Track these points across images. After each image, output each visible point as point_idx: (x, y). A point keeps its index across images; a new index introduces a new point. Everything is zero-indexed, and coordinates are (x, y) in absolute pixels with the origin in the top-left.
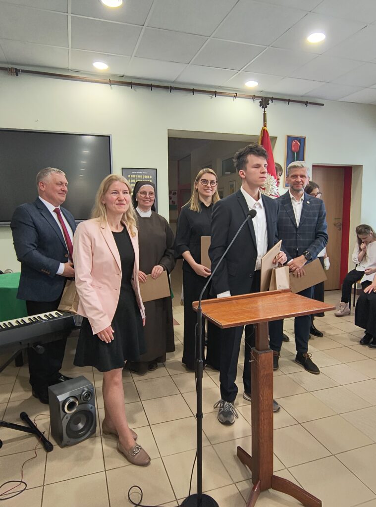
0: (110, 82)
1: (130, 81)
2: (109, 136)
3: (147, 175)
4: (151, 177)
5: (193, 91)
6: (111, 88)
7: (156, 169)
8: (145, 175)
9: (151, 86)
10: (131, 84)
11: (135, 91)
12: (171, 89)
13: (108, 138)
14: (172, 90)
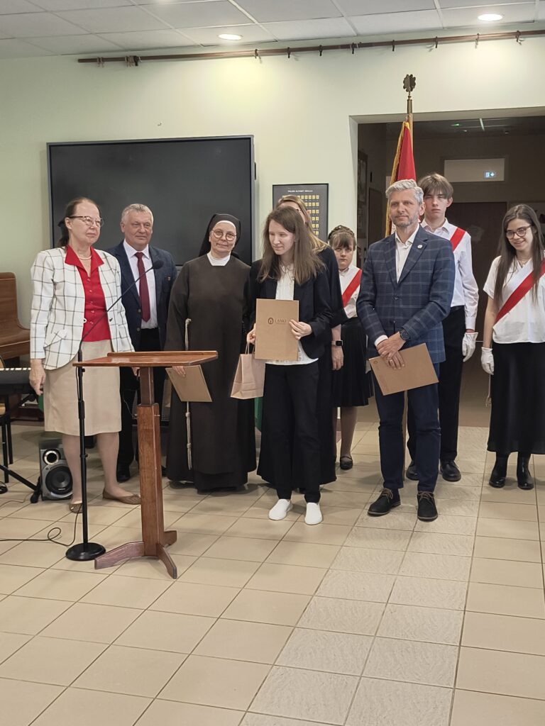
0: (256, 53)
1: (286, 46)
2: (250, 138)
3: (312, 194)
4: (318, 197)
5: (393, 44)
6: (261, 62)
7: (327, 184)
8: (308, 194)
9: (320, 49)
10: (288, 51)
11: (297, 60)
12: (352, 47)
13: (248, 140)
14: (355, 49)
